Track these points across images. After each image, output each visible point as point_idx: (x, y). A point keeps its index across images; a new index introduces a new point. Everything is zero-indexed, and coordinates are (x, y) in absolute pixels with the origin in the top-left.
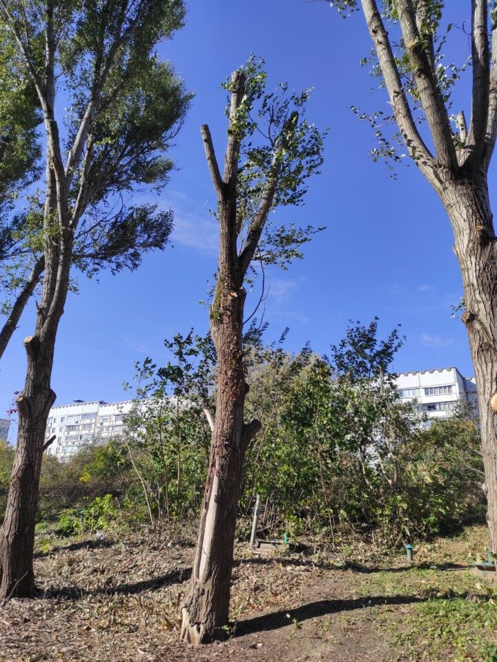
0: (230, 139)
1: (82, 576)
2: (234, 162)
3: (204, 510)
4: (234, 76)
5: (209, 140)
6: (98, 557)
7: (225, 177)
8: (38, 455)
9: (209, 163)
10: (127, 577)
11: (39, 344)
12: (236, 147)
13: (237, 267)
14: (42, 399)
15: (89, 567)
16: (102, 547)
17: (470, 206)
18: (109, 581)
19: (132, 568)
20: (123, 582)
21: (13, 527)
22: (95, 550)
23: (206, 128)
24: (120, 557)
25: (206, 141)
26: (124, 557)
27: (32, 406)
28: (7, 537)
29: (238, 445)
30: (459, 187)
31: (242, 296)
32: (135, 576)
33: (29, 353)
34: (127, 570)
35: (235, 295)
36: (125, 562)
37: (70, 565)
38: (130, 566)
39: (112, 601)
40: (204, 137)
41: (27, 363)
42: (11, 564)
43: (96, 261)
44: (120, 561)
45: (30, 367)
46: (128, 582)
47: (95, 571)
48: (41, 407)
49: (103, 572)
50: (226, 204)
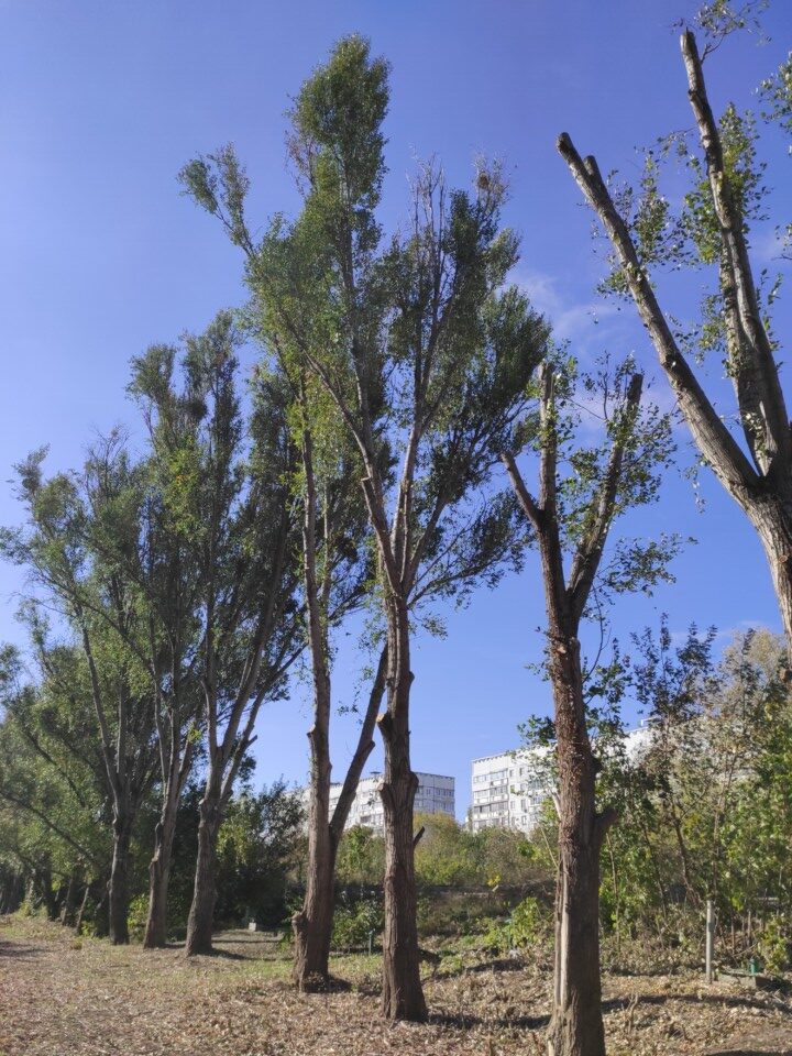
0: (543, 452)
1: (484, 1003)
3: (558, 923)
6: (504, 981)
8: (408, 851)
10: (531, 1008)
11: (391, 721)
14: (402, 784)
16: (512, 970)
17: (776, 528)
18: (510, 1011)
20: (525, 1013)
21: (393, 938)
22: (504, 973)
24: (530, 982)
27: (394, 796)
28: (389, 949)
29: (586, 841)
30: (761, 505)
31: (574, 649)
33: (383, 732)
34: (532, 998)
35: (562, 650)
36: (533, 989)
37: (473, 990)
38: (537, 995)
39: (504, 1033)
43: (467, 580)
44: (528, 988)
46: (532, 1014)
47: (498, 998)
48: (403, 794)
49: (506, 1000)
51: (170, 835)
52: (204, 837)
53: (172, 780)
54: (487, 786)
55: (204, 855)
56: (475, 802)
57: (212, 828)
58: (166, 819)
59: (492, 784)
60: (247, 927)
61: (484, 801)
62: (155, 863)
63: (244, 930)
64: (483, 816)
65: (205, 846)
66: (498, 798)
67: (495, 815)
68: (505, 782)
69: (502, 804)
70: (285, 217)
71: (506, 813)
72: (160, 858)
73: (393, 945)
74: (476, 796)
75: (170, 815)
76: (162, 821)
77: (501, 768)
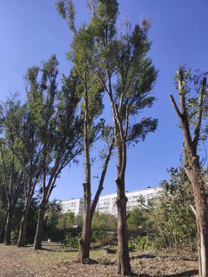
0: (181, 97)
1: (147, 269)
2: (184, 105)
3: (199, 248)
4: (178, 72)
5: (173, 100)
6: (150, 262)
7: (181, 112)
9: (174, 108)
10: (165, 272)
12: (184, 99)
13: (193, 146)
14: (123, 200)
15: (148, 266)
16: (151, 258)
18: (158, 272)
19: (166, 268)
21: (122, 249)
22: (149, 259)
23: (171, 96)
24: (159, 262)
25: (172, 101)
26: (161, 262)
27: (121, 203)
28: (121, 252)
31: (198, 157)
32: (168, 272)
33: (117, 184)
35: (195, 158)
36: (162, 265)
37: (141, 264)
38: (165, 267)
40: (171, 100)
41: (117, 187)
42: (123, 262)
45: (118, 189)
46: (166, 274)
47: (151, 267)
48: (124, 203)
49: (154, 268)
50: (184, 122)
51: (27, 213)
52: (40, 214)
53: (28, 197)
54: (103, 203)
55: (40, 220)
56: (100, 207)
57: (43, 212)
58: (26, 208)
59: (104, 202)
60: (47, 241)
61: (102, 207)
62: (22, 221)
63: (46, 242)
64: (102, 211)
65: (40, 217)
66: (106, 206)
67: (105, 210)
68: (108, 202)
69: (107, 208)
70: (86, 24)
71: (108, 210)
72: (24, 220)
73: (122, 251)
74: (100, 205)
75: (27, 207)
76: (25, 209)
77: (108, 198)
